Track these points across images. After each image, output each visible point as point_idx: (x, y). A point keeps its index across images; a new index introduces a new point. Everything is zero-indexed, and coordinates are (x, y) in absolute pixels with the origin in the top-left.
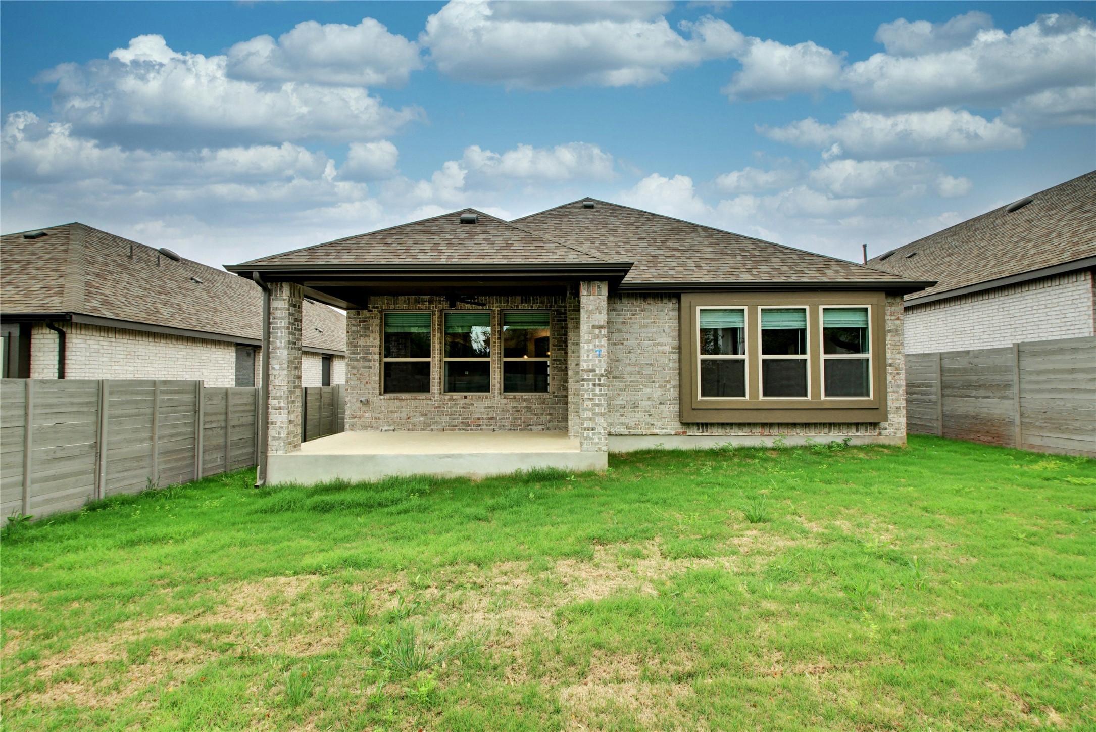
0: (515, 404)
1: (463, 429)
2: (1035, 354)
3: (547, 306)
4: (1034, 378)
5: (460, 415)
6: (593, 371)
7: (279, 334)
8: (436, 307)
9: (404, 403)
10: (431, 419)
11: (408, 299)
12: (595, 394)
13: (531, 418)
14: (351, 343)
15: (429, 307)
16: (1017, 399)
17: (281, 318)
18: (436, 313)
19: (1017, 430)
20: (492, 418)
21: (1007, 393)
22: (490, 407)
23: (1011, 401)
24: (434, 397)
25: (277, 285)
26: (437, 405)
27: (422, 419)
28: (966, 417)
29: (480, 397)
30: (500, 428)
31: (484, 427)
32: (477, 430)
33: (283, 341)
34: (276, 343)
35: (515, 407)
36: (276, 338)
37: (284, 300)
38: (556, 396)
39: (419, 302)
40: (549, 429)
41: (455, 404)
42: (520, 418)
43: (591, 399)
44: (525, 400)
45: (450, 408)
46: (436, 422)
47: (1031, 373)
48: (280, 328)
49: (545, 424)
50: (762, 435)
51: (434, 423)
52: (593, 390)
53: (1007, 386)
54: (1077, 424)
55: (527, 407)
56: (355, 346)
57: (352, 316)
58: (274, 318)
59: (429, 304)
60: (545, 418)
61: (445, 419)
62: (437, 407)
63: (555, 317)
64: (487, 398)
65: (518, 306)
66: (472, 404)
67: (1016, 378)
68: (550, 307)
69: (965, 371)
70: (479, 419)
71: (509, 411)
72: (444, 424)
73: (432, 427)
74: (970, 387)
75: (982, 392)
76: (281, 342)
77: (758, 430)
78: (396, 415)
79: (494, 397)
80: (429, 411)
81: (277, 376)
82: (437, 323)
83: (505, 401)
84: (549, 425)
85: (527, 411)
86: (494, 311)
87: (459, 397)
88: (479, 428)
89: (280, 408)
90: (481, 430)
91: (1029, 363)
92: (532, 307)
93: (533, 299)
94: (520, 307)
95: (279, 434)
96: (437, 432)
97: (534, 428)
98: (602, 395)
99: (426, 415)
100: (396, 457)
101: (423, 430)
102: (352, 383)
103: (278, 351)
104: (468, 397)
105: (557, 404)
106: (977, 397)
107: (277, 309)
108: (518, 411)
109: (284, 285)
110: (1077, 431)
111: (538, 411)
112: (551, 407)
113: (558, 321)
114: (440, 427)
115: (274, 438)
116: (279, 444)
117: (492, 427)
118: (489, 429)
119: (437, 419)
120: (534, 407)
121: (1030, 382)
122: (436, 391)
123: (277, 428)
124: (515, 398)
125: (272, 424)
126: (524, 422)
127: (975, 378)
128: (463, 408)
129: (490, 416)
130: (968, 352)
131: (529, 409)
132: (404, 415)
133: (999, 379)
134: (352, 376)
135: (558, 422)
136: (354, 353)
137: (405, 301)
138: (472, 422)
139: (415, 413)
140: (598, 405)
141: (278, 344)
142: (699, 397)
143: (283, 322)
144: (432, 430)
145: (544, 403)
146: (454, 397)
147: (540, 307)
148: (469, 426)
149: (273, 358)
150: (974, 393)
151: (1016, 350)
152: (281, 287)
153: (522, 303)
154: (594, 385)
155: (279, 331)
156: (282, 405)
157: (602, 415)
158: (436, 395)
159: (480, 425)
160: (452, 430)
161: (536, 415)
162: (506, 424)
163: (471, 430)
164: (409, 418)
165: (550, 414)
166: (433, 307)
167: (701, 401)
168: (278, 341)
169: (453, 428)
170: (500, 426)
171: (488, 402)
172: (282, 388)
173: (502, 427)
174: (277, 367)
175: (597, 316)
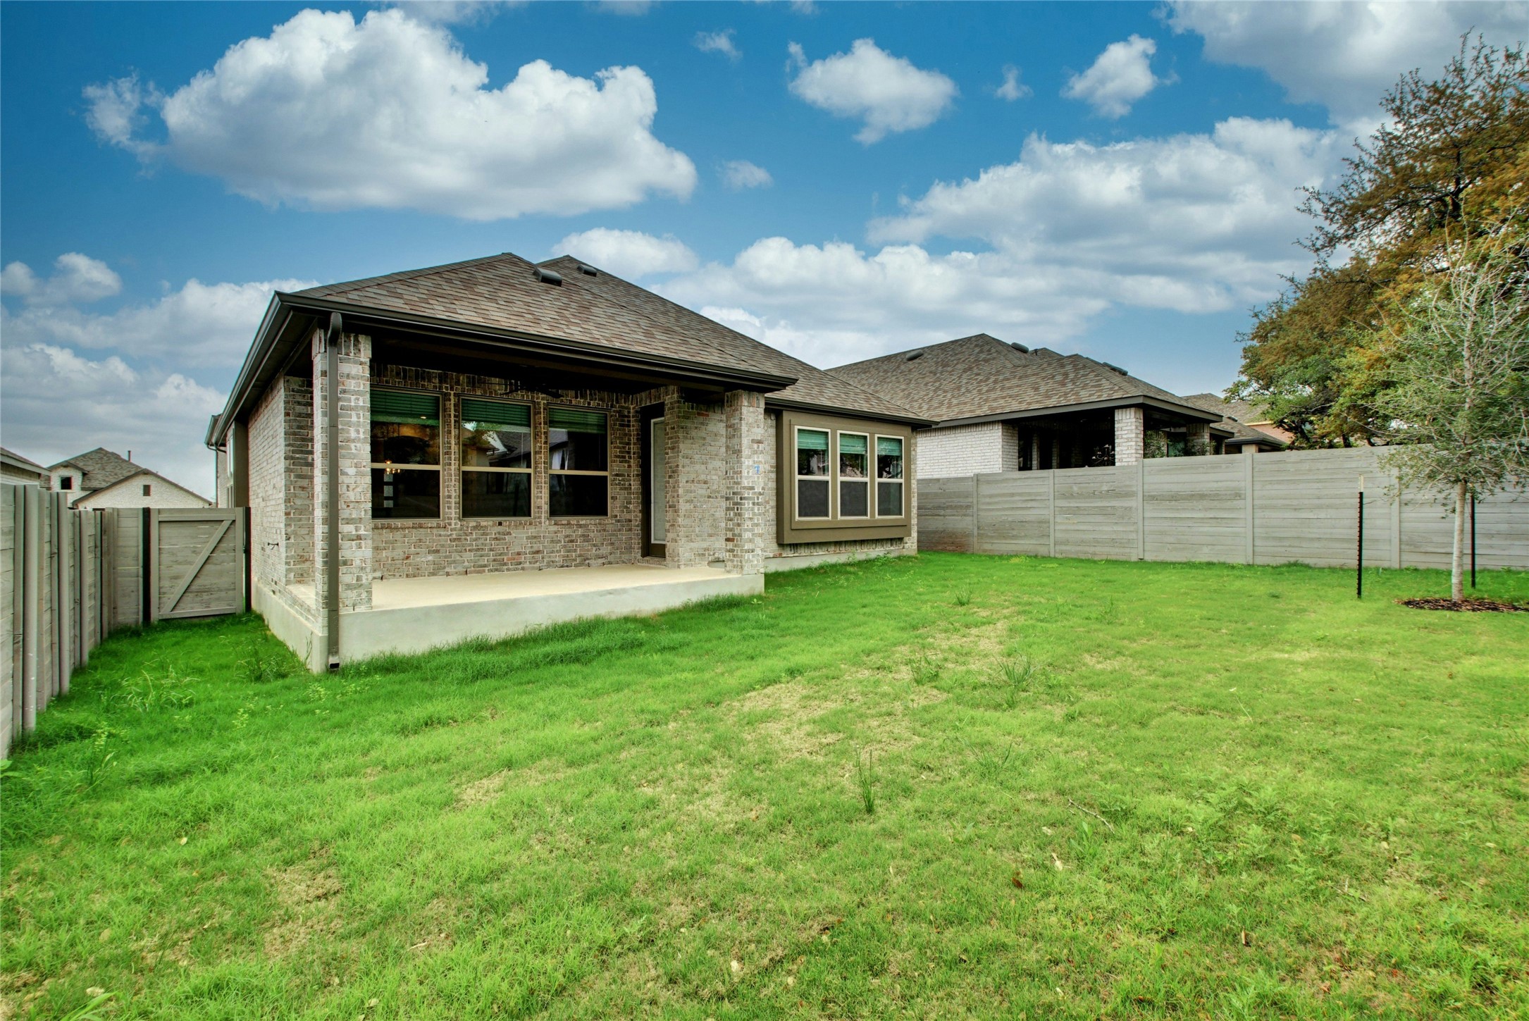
0: (569, 532)
1: (496, 570)
2: (988, 482)
3: (607, 405)
4: (988, 500)
5: (491, 550)
6: (752, 488)
7: (354, 419)
8: (452, 389)
9: (398, 535)
10: (446, 557)
11: (405, 371)
12: (754, 514)
13: (588, 550)
14: (294, 434)
15: (441, 388)
16: (975, 516)
17: (357, 393)
18: (452, 397)
19: (975, 539)
20: (538, 552)
21: (969, 512)
22: (535, 537)
23: (970, 518)
24: (450, 524)
25: (348, 337)
26: (454, 536)
27: (430, 558)
28: (935, 532)
29: (521, 524)
30: (548, 566)
31: (527, 565)
32: (517, 569)
33: (362, 430)
34: (348, 432)
35: (567, 536)
36: (349, 424)
37: (361, 363)
38: (619, 521)
39: (423, 379)
40: (610, 563)
41: (483, 534)
42: (575, 551)
43: (751, 519)
44: (580, 526)
45: (476, 540)
46: (454, 562)
47: (985, 496)
48: (356, 408)
49: (606, 557)
50: (835, 553)
51: (450, 564)
52: (753, 510)
53: (968, 507)
54: (1015, 533)
55: (583, 536)
56: (303, 440)
57: (296, 387)
58: (344, 392)
59: (441, 382)
60: (605, 550)
61: (469, 556)
62: (455, 540)
63: (617, 420)
64: (531, 524)
65: (571, 401)
66: (509, 533)
67: (975, 501)
68: (612, 406)
69: (936, 495)
70: (519, 554)
71: (560, 541)
72: (466, 564)
73: (447, 570)
74: (939, 507)
75: (949, 512)
76: (358, 432)
77: (832, 549)
78: (384, 554)
79: (540, 523)
80: (443, 546)
81: (352, 487)
82: (453, 413)
83: (555, 528)
84: (611, 558)
85: (584, 541)
86: (539, 403)
87: (491, 523)
88: (520, 567)
89: (359, 538)
90: (523, 569)
91: (985, 490)
92: (589, 403)
93: (591, 394)
94: (574, 403)
95: (359, 579)
96: (455, 576)
97: (591, 562)
98: (760, 514)
99: (438, 551)
100: (546, 599)
101: (433, 574)
102: (298, 502)
103: (352, 445)
104: (504, 523)
105: (620, 530)
106: (944, 516)
107: (348, 376)
108: (572, 541)
109: (362, 338)
110: (1014, 537)
111: (598, 541)
112: (614, 535)
113: (621, 425)
114: (460, 569)
115: (349, 587)
116: (359, 595)
117: (537, 565)
118: (533, 568)
119: (456, 556)
120: (592, 535)
121: (984, 504)
122: (453, 515)
123: (355, 570)
124: (569, 524)
125: (345, 563)
126: (580, 556)
127: (944, 501)
128: (496, 539)
129: (535, 549)
130: (938, 480)
131: (586, 538)
132: (399, 553)
133: (963, 502)
134: (298, 492)
135: (621, 553)
136: (302, 452)
137: (398, 374)
138: (508, 559)
139: (418, 550)
140: (757, 525)
141: (353, 435)
142: (797, 518)
143: (361, 399)
144: (448, 574)
145: (604, 530)
146: (483, 524)
147: (599, 404)
148: (505, 564)
149: (344, 457)
150: (942, 512)
151: (975, 479)
152: (357, 342)
153: (577, 397)
154: (754, 504)
155: (353, 413)
156: (362, 532)
157: (760, 535)
158: (453, 522)
159: (520, 563)
160: (478, 572)
161: (594, 545)
162: (557, 559)
163: (508, 570)
164: (408, 558)
165: (612, 544)
166: (447, 388)
167: (800, 522)
168: (352, 430)
169: (480, 569)
170: (548, 562)
171: (532, 531)
172: (362, 506)
173: (551, 564)
174: (351, 471)
175: (755, 430)
